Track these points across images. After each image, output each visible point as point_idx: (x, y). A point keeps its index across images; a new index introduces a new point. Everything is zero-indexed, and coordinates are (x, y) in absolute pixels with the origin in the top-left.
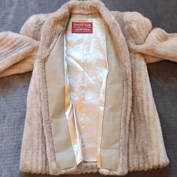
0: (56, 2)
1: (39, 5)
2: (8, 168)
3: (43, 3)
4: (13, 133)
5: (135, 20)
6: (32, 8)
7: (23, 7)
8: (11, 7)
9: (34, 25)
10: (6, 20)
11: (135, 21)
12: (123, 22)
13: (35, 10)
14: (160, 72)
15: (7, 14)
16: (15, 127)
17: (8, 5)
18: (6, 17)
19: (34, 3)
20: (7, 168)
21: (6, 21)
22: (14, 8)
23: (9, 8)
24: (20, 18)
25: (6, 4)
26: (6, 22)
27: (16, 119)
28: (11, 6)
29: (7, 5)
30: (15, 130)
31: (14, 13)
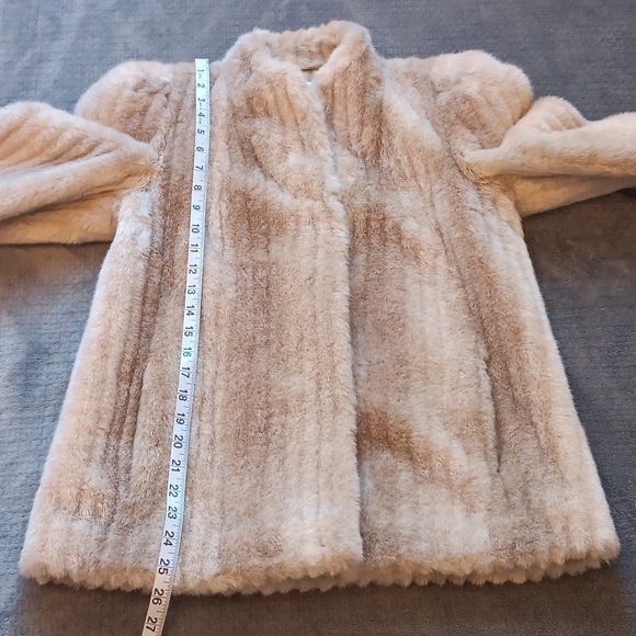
0: (207, 29)
1: (150, 36)
2: (10, 550)
3: (163, 30)
4: (39, 431)
5: (470, 71)
6: (126, 45)
7: (97, 40)
8: (54, 40)
9: (128, 93)
10: (34, 78)
11: (472, 74)
12: (432, 83)
13: (137, 51)
14: (570, 242)
15: (41, 61)
16: (47, 413)
17: (46, 35)
18: (36, 70)
19: (136, 30)
20: (6, 552)
21: (36, 81)
22: (64, 43)
23: (47, 43)
24: (83, 73)
25: (38, 30)
26: (34, 84)
27: (49, 387)
28: (55, 35)
29: (40, 35)
30: (45, 424)
31: (65, 59)
